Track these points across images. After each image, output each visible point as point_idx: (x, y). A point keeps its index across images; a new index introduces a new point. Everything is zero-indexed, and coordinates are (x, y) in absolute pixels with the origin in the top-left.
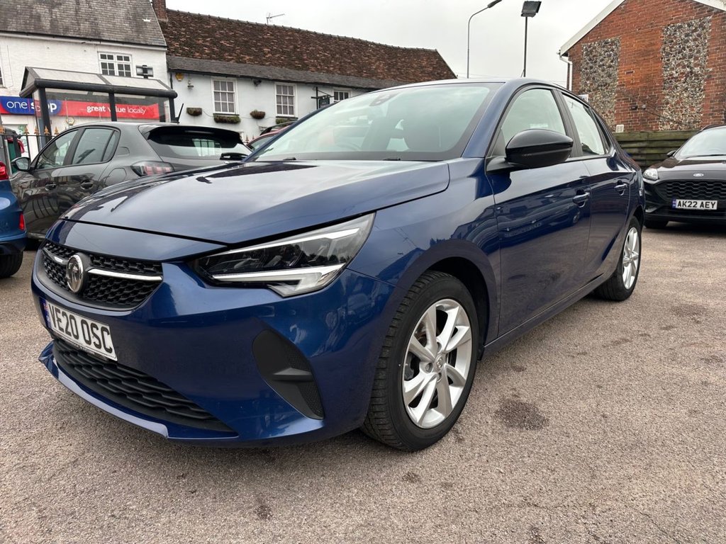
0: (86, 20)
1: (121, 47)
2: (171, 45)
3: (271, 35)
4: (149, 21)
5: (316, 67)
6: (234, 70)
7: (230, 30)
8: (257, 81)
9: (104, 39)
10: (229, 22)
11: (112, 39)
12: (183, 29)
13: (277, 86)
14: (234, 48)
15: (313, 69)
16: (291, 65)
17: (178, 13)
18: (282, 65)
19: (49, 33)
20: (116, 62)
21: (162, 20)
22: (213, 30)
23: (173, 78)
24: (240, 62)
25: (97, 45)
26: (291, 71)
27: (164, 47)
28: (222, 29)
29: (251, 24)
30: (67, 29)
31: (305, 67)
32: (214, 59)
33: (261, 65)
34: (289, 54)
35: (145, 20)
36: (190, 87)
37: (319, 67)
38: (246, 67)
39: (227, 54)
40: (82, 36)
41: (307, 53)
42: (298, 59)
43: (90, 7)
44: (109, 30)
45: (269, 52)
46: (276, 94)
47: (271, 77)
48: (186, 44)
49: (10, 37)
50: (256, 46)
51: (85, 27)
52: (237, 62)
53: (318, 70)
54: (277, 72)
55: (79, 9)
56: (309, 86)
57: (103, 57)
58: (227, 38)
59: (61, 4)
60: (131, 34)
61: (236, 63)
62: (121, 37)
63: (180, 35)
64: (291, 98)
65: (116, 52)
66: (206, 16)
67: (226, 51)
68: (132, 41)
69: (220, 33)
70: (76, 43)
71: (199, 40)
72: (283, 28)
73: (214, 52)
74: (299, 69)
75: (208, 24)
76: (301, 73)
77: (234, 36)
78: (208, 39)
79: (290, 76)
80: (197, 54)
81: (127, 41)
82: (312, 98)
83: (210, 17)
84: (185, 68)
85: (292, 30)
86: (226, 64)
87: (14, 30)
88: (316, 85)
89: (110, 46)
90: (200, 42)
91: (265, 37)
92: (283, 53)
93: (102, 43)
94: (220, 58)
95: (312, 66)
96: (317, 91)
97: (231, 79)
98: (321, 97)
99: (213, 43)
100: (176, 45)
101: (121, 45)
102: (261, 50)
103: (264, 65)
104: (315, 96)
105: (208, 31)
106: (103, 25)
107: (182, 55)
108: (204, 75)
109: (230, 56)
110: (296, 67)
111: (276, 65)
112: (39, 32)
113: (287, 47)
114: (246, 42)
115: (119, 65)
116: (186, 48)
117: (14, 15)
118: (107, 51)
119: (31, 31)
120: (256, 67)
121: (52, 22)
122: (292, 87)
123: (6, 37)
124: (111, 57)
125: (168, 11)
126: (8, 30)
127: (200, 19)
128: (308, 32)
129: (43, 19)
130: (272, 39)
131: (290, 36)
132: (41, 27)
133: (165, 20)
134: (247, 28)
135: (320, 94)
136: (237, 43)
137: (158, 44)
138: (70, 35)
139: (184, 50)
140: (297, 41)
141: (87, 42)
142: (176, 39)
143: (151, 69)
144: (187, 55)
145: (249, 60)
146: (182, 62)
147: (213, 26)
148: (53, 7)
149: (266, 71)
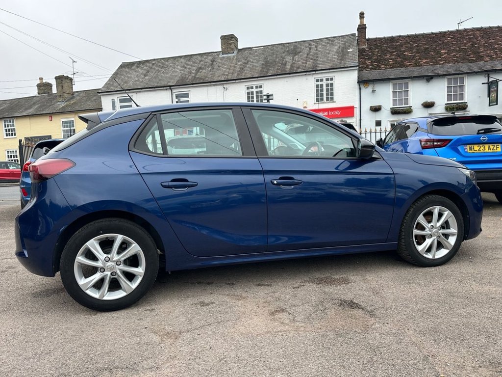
0: (311, 59)
1: (328, 72)
2: (365, 63)
3: (452, 38)
4: (352, 50)
5: (491, 56)
6: (409, 73)
7: (415, 42)
8: (429, 78)
9: (318, 69)
10: (416, 36)
11: (323, 68)
12: (377, 50)
13: (448, 79)
14: (414, 56)
15: (487, 59)
16: (463, 60)
17: (375, 40)
18: (455, 61)
19: (288, 72)
20: (324, 83)
21: (362, 47)
22: (401, 45)
23: (361, 87)
24: (417, 66)
25: (314, 74)
26: (463, 64)
27: (357, 66)
28: (409, 43)
29: (436, 34)
30: (298, 67)
31: (480, 58)
32: (396, 67)
33: (435, 65)
34: (465, 51)
35: (349, 50)
36: (374, 91)
37: (494, 56)
38: (421, 68)
39: (407, 62)
40: (306, 70)
41: (485, 47)
42: (474, 53)
43: (317, 50)
44: (324, 63)
45: (445, 53)
46: (446, 85)
47: (441, 73)
48: (376, 61)
49: (269, 79)
50: (434, 50)
51: (310, 63)
52: (414, 66)
53: (492, 59)
54: (449, 68)
55: (310, 52)
56: (480, 75)
57: (317, 81)
58: (410, 49)
59: (300, 52)
60: (336, 62)
61: (413, 68)
62: (328, 66)
63: (374, 54)
64: (462, 87)
65: (324, 76)
66: (397, 37)
67: (407, 60)
68: (336, 67)
69: (407, 47)
70: (302, 75)
71: (387, 56)
72: (465, 30)
73: (396, 62)
74: (473, 61)
75: (398, 42)
76: (473, 65)
77: (417, 46)
78: (395, 53)
79: (461, 69)
80: (383, 66)
81: (332, 67)
82: (483, 84)
83: (400, 36)
84: (370, 79)
85: (474, 30)
86: (403, 69)
87: (270, 74)
88: (487, 72)
89: (322, 73)
90: (388, 56)
91: (446, 41)
92: (460, 50)
93: (317, 72)
94: (401, 65)
95: (487, 56)
96: (489, 77)
97: (406, 81)
98: (491, 82)
99: (398, 56)
100: (368, 62)
101: (328, 71)
102: (439, 53)
103: (437, 64)
104: (486, 81)
105: (396, 48)
106: (321, 59)
107: (371, 69)
108: (384, 81)
109: (409, 62)
110: (469, 60)
111: (449, 62)
112: (283, 73)
113: (465, 44)
114: (428, 48)
115: (326, 84)
116: (375, 63)
117: (274, 65)
118: (319, 76)
119: (279, 73)
120: (430, 67)
121: (292, 65)
122: (463, 78)
123: (266, 79)
124: (322, 80)
125: (369, 40)
126: (268, 75)
127: (392, 39)
128: (490, 28)
129: (287, 64)
130: (452, 41)
131: (470, 35)
132: (285, 70)
133: (364, 47)
134: (431, 38)
135: (491, 80)
136: (417, 52)
137: (352, 65)
138: (299, 71)
139: (373, 65)
140: (476, 38)
141: (308, 73)
142: (369, 59)
143: (272, 95)
144: (375, 69)
145: (427, 63)
146: (370, 74)
147: (400, 43)
148: (295, 56)
149: (438, 69)
